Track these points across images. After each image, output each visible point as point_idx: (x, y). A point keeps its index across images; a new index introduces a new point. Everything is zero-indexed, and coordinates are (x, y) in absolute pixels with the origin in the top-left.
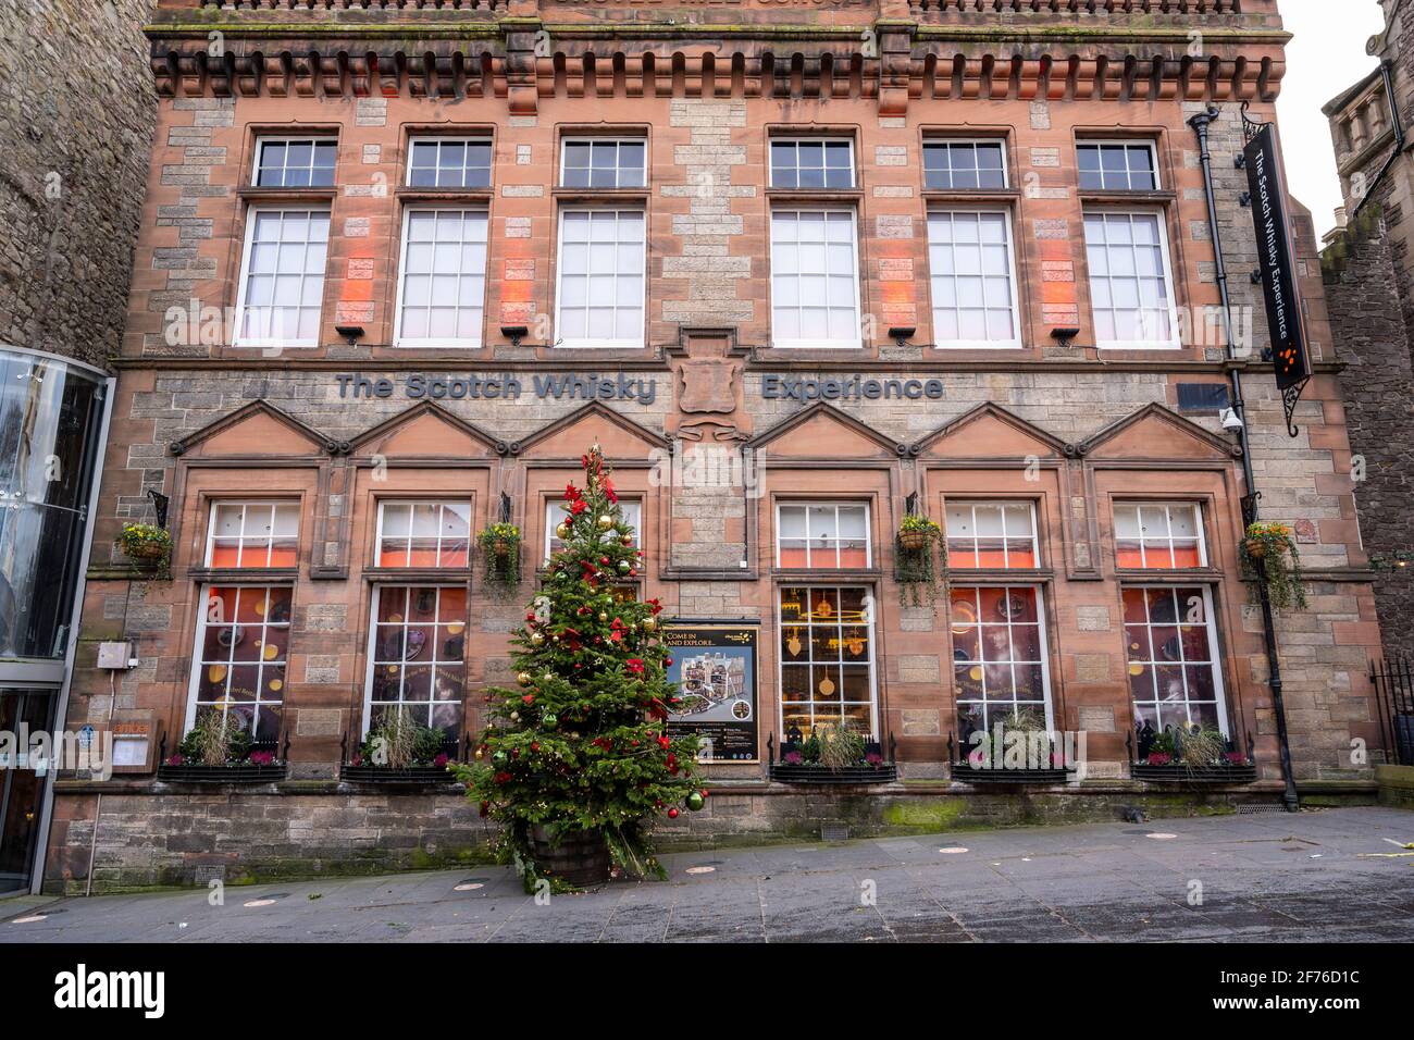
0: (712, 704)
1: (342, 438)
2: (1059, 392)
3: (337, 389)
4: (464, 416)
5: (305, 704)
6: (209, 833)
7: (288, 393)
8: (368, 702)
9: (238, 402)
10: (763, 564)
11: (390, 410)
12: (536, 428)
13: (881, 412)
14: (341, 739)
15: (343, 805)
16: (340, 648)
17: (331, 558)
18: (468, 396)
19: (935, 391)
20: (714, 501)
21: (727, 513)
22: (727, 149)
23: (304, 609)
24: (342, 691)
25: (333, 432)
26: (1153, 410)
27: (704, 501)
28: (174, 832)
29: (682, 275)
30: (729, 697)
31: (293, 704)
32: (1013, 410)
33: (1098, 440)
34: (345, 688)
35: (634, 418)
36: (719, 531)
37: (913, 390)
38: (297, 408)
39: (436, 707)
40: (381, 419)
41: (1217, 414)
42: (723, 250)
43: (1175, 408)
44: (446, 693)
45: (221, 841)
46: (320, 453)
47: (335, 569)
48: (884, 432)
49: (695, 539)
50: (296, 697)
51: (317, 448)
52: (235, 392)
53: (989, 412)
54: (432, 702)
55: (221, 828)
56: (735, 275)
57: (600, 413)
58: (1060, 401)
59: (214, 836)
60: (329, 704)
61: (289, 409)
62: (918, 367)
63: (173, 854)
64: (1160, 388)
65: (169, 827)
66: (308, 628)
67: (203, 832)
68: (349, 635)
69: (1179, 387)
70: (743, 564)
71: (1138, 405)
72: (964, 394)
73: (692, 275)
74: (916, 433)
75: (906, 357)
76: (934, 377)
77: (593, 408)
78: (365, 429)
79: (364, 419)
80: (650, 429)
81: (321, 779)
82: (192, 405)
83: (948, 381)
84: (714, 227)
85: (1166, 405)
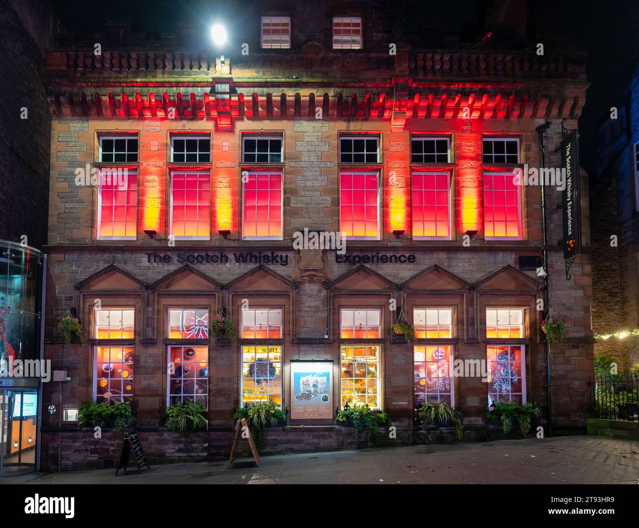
0: (313, 396)
1: (150, 282)
2: (467, 260)
3: (147, 259)
4: (204, 271)
5: (143, 396)
6: (107, 447)
7: (124, 261)
8: (168, 395)
9: (102, 266)
10: (335, 337)
11: (171, 269)
12: (236, 277)
13: (388, 270)
14: (158, 409)
15: (162, 435)
16: (156, 373)
17: (150, 334)
18: (204, 262)
19: (411, 260)
20: (314, 309)
21: (320, 314)
22: (320, 143)
23: (139, 356)
24: (157, 390)
25: (145, 279)
26: (507, 268)
27: (309, 309)
28: (93, 447)
29: (299, 206)
30: (320, 393)
31: (138, 396)
32: (446, 268)
33: (483, 282)
34: (159, 389)
35: (279, 272)
36: (316, 323)
37: (403, 259)
38: (129, 268)
39: (196, 396)
40: (166, 273)
41: (536, 270)
42: (318, 193)
43: (517, 267)
44: (200, 391)
45: (113, 450)
46: (141, 289)
47: (151, 339)
48: (389, 278)
49: (306, 326)
50: (138, 393)
51: (139, 286)
52: (100, 263)
53: (436, 269)
54: (195, 395)
55: (112, 445)
56: (324, 205)
57: (264, 270)
58: (467, 264)
59: (109, 448)
60: (152, 396)
61: (125, 268)
62: (404, 249)
63: (93, 455)
64: (511, 258)
65: (90, 445)
66: (141, 364)
67: (104, 447)
68: (159, 367)
69: (520, 258)
70: (326, 337)
71: (501, 266)
72: (426, 261)
73: (304, 206)
74: (402, 279)
75: (400, 244)
76: (412, 253)
77: (260, 268)
78: (160, 277)
79: (159, 273)
80: (286, 277)
81: (151, 425)
82: (82, 267)
83: (418, 256)
84: (315, 182)
85: (513, 266)
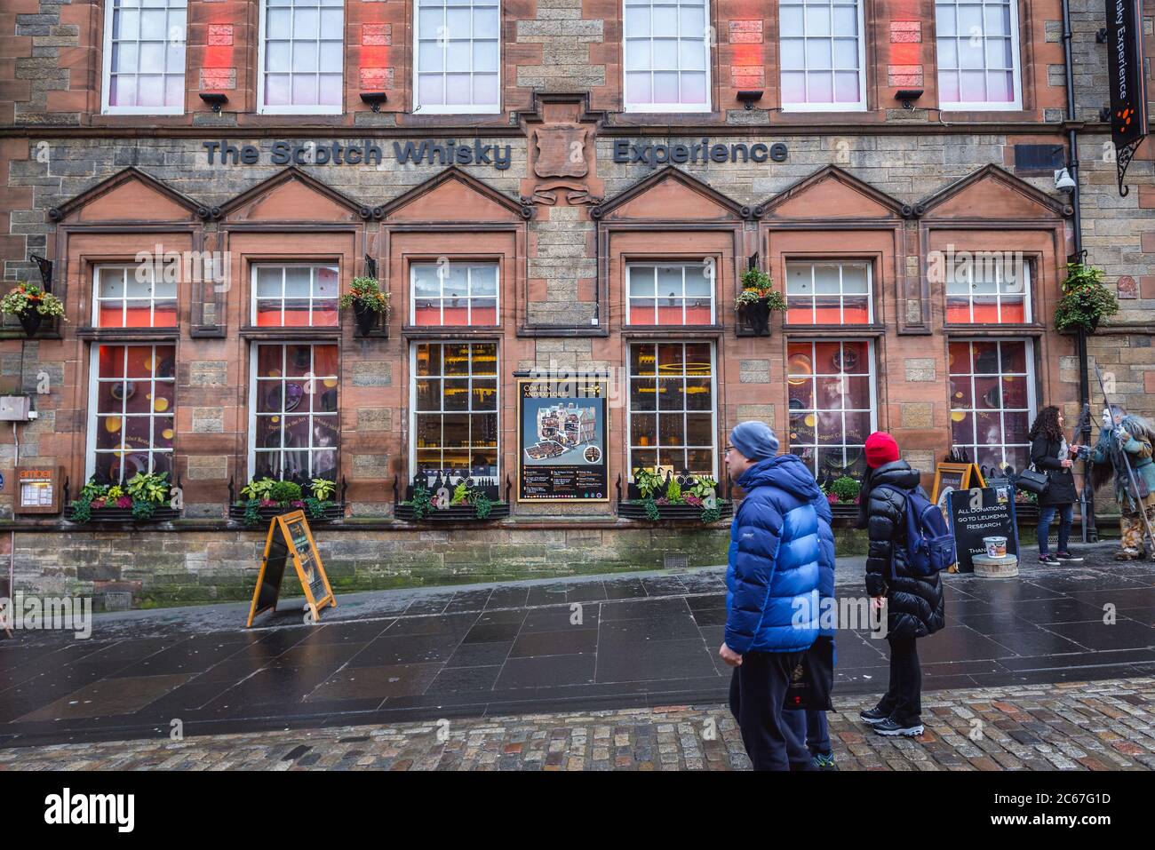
0: (566, 449)
1: (212, 205)
2: (900, 154)
3: (205, 156)
4: (329, 182)
5: (194, 452)
6: (115, 565)
7: (158, 160)
8: (252, 449)
9: (110, 169)
10: (614, 321)
11: (257, 176)
12: (397, 193)
13: (728, 176)
14: (229, 482)
15: (234, 540)
16: (223, 401)
17: (209, 317)
18: (331, 162)
19: (780, 154)
20: (567, 263)
21: (580, 273)
23: (187, 365)
24: (226, 440)
25: (204, 198)
26: (990, 171)
27: (558, 262)
28: (83, 564)
29: (536, 39)
30: (581, 443)
31: (181, 451)
32: (855, 173)
33: (935, 201)
34: (228, 437)
35: (490, 183)
36: (572, 291)
37: (759, 154)
38: (169, 175)
39: (316, 453)
40: (248, 185)
41: (1052, 175)
42: (576, 14)
43: (1011, 169)
44: (325, 440)
45: (127, 572)
46: (193, 219)
47: (214, 329)
48: (729, 195)
49: (550, 298)
50: (185, 445)
51: (189, 213)
52: (107, 160)
53: (832, 174)
54: (311, 448)
55: (126, 560)
56: (587, 39)
57: (458, 178)
58: (900, 163)
59: (119, 567)
60: (216, 451)
61: (161, 176)
62: (765, 131)
63: (83, 583)
64: (998, 150)
65: (78, 559)
66: (192, 383)
67: (109, 564)
68: (230, 389)
69: (1017, 148)
70: (595, 322)
71: (977, 166)
72: (806, 157)
73: (546, 40)
74: (760, 196)
75: (753, 121)
76: (779, 140)
77: (451, 174)
78: (234, 195)
79: (233, 185)
80: (507, 193)
81: (212, 517)
82: (67, 173)
83: (793, 144)
85: (1002, 166)
